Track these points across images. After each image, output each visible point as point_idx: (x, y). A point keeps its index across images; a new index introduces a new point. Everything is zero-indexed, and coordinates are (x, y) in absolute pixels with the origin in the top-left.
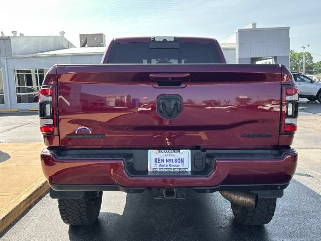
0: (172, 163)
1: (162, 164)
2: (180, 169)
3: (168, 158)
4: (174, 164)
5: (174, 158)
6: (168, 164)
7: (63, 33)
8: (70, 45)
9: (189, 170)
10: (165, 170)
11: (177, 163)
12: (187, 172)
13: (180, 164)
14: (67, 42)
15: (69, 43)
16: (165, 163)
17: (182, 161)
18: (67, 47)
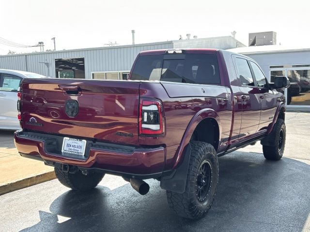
0: (75, 149)
1: (70, 148)
2: (78, 153)
3: (73, 144)
4: (76, 149)
5: (76, 145)
6: (73, 148)
7: (234, 33)
8: (238, 45)
9: (83, 154)
10: (70, 153)
11: (78, 149)
12: (82, 156)
13: (79, 150)
14: (235, 42)
15: (237, 42)
16: (71, 148)
17: (81, 147)
18: (235, 46)
